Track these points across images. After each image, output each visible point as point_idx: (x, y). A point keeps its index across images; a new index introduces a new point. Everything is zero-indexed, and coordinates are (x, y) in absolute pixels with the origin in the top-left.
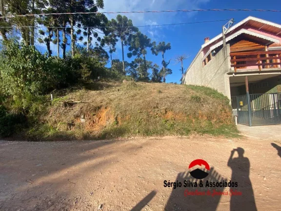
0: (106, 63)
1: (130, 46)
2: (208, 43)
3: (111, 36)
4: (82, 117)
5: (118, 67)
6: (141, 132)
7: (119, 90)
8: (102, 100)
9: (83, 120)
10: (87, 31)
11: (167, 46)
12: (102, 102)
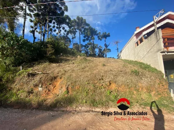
0: (69, 45)
1: (84, 35)
2: (138, 30)
3: (73, 29)
4: (40, 86)
5: (77, 48)
6: (88, 102)
7: (73, 63)
8: (59, 71)
9: (40, 89)
10: (58, 26)
11: (108, 35)
12: (58, 73)
